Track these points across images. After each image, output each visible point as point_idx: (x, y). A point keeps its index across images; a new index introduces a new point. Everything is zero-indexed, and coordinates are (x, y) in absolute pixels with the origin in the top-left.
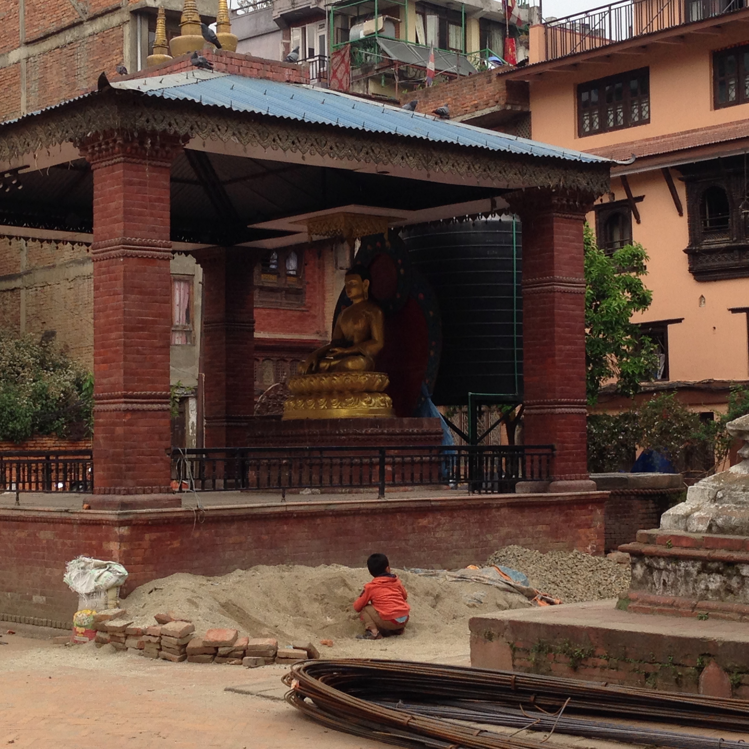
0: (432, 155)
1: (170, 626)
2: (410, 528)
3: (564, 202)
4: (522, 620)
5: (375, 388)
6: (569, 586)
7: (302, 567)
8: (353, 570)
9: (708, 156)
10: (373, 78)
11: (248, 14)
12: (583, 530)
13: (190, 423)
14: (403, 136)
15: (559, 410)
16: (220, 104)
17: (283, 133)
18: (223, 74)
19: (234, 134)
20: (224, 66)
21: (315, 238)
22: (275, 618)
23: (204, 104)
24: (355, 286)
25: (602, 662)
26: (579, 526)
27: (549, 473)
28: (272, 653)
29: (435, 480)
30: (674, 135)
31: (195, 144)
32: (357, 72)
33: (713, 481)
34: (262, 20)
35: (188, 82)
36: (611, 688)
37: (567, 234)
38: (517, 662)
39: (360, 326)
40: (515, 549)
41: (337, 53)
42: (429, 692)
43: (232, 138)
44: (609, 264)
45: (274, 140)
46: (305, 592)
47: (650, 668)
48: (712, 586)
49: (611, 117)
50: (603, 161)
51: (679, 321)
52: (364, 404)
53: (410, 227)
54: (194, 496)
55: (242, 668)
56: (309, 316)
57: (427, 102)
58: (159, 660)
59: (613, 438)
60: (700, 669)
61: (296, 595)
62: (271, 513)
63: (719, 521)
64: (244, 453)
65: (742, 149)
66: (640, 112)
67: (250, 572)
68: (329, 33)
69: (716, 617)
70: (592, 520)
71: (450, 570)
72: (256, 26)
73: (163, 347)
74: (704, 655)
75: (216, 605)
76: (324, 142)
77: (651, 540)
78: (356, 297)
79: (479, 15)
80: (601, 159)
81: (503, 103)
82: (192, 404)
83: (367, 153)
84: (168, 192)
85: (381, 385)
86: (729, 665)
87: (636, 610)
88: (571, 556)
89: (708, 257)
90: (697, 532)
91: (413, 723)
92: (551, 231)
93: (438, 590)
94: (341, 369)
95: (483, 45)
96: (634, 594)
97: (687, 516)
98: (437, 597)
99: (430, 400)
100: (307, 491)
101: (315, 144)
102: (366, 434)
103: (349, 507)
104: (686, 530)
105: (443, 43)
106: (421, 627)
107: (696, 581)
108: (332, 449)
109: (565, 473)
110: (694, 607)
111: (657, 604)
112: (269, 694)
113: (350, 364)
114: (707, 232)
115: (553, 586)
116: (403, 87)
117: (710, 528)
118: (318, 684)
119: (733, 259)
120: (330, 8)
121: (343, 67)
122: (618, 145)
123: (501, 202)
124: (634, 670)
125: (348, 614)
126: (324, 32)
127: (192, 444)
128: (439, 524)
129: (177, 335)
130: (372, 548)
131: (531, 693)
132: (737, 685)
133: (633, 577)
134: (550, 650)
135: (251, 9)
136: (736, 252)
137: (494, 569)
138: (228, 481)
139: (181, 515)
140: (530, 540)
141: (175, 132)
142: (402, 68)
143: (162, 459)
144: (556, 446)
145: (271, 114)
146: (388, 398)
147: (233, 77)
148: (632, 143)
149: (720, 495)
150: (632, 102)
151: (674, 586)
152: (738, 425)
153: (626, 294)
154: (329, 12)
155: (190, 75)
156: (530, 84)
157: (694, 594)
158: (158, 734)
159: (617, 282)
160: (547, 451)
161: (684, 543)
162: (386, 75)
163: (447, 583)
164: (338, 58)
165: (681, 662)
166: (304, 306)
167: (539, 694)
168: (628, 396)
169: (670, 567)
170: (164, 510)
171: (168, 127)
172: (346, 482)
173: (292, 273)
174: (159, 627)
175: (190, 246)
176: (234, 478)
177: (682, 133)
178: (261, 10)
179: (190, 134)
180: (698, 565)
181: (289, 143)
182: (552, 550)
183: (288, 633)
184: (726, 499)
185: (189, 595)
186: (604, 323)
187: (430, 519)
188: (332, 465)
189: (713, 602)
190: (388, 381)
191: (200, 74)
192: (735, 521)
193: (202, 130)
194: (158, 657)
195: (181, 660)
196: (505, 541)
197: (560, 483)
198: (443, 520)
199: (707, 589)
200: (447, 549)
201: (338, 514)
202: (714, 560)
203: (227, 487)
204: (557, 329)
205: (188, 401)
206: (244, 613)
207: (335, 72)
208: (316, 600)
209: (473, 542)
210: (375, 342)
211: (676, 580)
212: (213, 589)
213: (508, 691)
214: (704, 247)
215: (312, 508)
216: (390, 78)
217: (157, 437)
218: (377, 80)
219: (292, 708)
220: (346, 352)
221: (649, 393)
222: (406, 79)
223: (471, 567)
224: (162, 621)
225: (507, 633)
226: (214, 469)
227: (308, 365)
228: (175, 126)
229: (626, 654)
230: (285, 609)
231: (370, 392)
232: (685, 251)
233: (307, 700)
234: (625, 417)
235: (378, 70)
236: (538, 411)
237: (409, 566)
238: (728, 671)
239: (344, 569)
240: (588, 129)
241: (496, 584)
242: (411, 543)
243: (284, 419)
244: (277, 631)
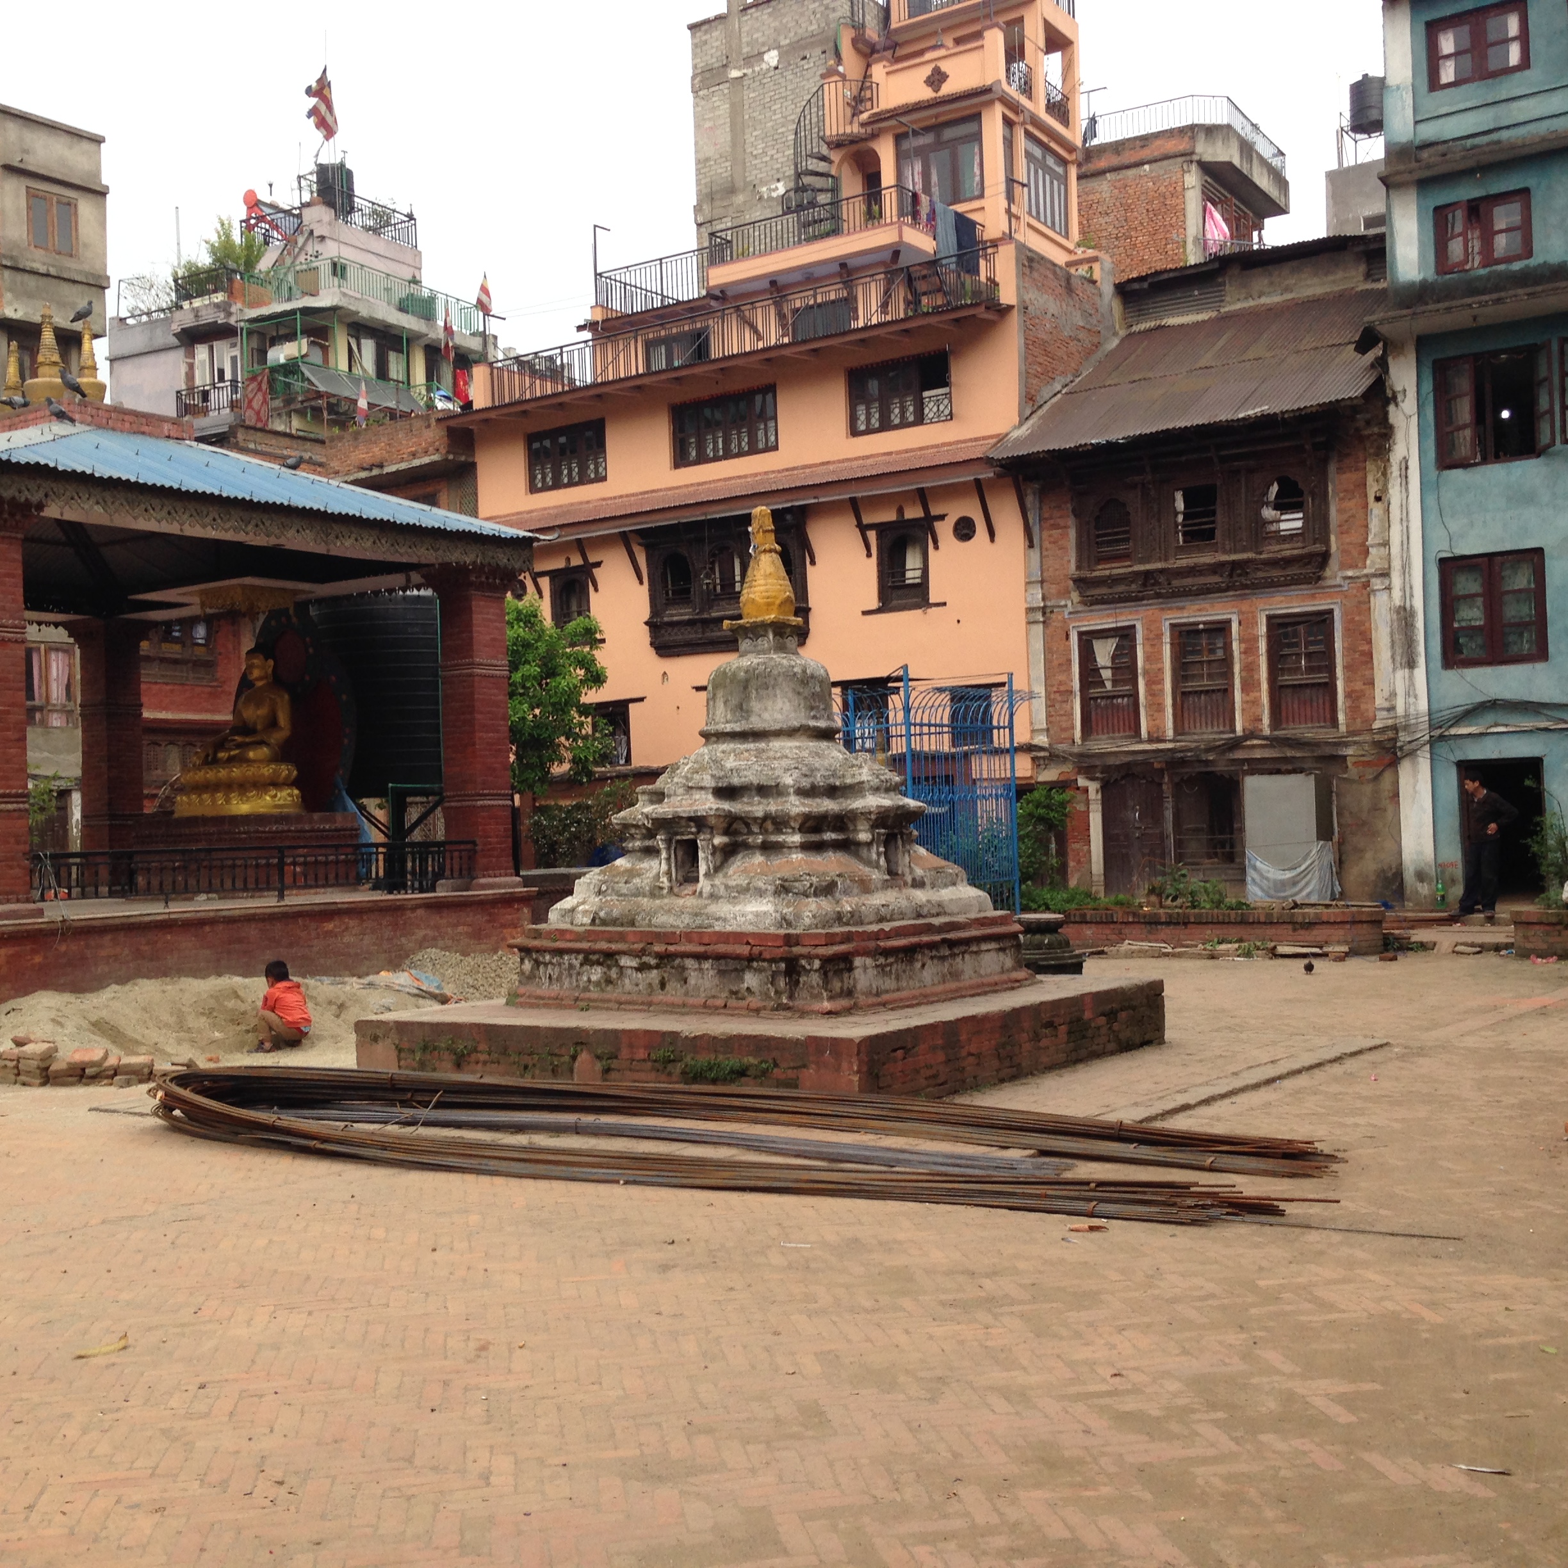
0: (332, 528)
1: (29, 1048)
2: (313, 934)
3: (483, 579)
4: (407, 1019)
5: (281, 780)
6: (491, 989)
7: (190, 980)
8: (247, 980)
9: (666, 520)
10: (296, 411)
11: (140, 324)
12: (509, 930)
13: (74, 821)
14: (297, 508)
15: (480, 803)
16: (79, 469)
17: (156, 502)
18: (88, 428)
19: (98, 503)
20: (90, 419)
21: (209, 611)
22: (153, 1035)
23: (60, 468)
24: (258, 667)
25: (483, 1057)
26: (504, 926)
27: (470, 869)
28: (146, 1071)
29: (351, 880)
30: (633, 495)
31: (52, 511)
32: (278, 403)
33: (599, 874)
34: (159, 332)
35: (44, 439)
36: (488, 1080)
37: (488, 613)
38: (402, 1063)
39: (262, 712)
40: (433, 952)
41: (253, 379)
42: (309, 1096)
43: (96, 507)
44: (559, 638)
45: (146, 510)
46: (191, 1005)
47: (526, 1060)
48: (594, 978)
49: (565, 472)
50: (524, 537)
51: (641, 699)
52: (268, 798)
53: (320, 601)
54: (59, 906)
55: (112, 1089)
56: (222, 692)
57: (356, 447)
58: (18, 1086)
59: (564, 830)
60: (574, 1058)
61: (180, 1010)
62: (151, 922)
63: (602, 914)
64: (130, 856)
65: (702, 515)
66: (596, 469)
67: (128, 987)
68: (242, 353)
69: (596, 1008)
70: (519, 919)
71: (360, 977)
72: (151, 339)
73: (19, 740)
74: (577, 1044)
75: (85, 1024)
76: (205, 513)
77: (538, 935)
78: (260, 679)
79: (424, 342)
80: (522, 533)
81: (443, 451)
82: (76, 798)
83: (257, 526)
84: (20, 565)
85: (288, 776)
86: (599, 1051)
87: (522, 1005)
88: (495, 957)
89: (670, 629)
90: (582, 925)
91: (279, 1123)
92: (469, 611)
93: (343, 998)
94: (242, 760)
95: (429, 377)
96: (522, 990)
97: (573, 910)
98: (342, 1007)
99: (344, 793)
100: (203, 897)
101: (195, 514)
102: (269, 832)
103: (243, 912)
104: (572, 924)
105: (382, 371)
106: (320, 1038)
107: (578, 974)
108: (222, 850)
109: (487, 870)
110: (577, 999)
111: (542, 998)
112: (137, 1110)
113: (251, 754)
114: (670, 603)
115: (471, 990)
116: (332, 423)
117: (593, 920)
118: (186, 1093)
119: (696, 632)
120: (242, 324)
121: (260, 396)
122: (572, 504)
123: (416, 577)
124: (514, 1063)
125: (239, 1028)
126: (236, 352)
127: (76, 845)
128: (347, 928)
129: (55, 715)
130: (270, 956)
131: (408, 1090)
132: (607, 1071)
133: (522, 973)
134: (435, 1049)
135: (145, 318)
136: (699, 625)
137: (406, 974)
138: (114, 888)
139: (43, 926)
140: (449, 943)
141: (27, 499)
142: (333, 400)
143: (19, 866)
144: (478, 841)
145: (141, 481)
146: (296, 792)
147: (100, 432)
148: (588, 502)
149: (604, 888)
150: (588, 456)
151: (559, 979)
152: (623, 818)
153: (578, 671)
154: (242, 329)
155: (46, 430)
156: (476, 431)
157: (578, 986)
158: (8, 1155)
159: (568, 658)
160: (469, 847)
161: (568, 937)
162: (314, 409)
163: (354, 990)
164: (254, 385)
165: (557, 1051)
166: (216, 680)
167: (417, 1091)
168: (581, 783)
169: (554, 961)
170: (22, 921)
171: (17, 494)
172: (251, 886)
173: (200, 641)
174: (17, 1050)
175: (61, 617)
176: (119, 884)
177: (641, 493)
178: (157, 321)
179: (44, 502)
180: (581, 957)
181: (164, 513)
182: (474, 952)
183: (169, 1049)
184: (609, 891)
185: (53, 1014)
186: (553, 705)
187: (337, 923)
188: (234, 866)
189: (594, 993)
190: (295, 773)
191: (60, 428)
192: (616, 913)
193: (59, 498)
194: (15, 1083)
195: (43, 1084)
196: (422, 944)
197: (483, 881)
198: (352, 923)
199: (589, 980)
200: (357, 954)
201: (230, 921)
202: (594, 952)
203: (112, 894)
204: (478, 716)
205: (70, 795)
206: (119, 1031)
207: (250, 401)
208: (202, 1014)
209: (386, 946)
210: (281, 729)
211: (560, 974)
212: (82, 1007)
213: (385, 1089)
214: (666, 619)
215: (199, 915)
216: (317, 411)
217: (12, 840)
218: (301, 413)
219: (160, 1122)
220: (247, 740)
221: (603, 779)
222: (337, 413)
223: (383, 973)
224: (19, 1043)
225: (393, 1035)
226: (97, 873)
227: (203, 755)
228: (26, 493)
229: (506, 1049)
230: (167, 1026)
231: (275, 784)
232: (646, 623)
233: (177, 1113)
234: (578, 807)
235: (302, 402)
236: (459, 804)
237: (313, 974)
238: (598, 1057)
239: (238, 980)
240: (540, 485)
241: (407, 990)
242: (315, 949)
243: (176, 815)
244: (156, 1049)
